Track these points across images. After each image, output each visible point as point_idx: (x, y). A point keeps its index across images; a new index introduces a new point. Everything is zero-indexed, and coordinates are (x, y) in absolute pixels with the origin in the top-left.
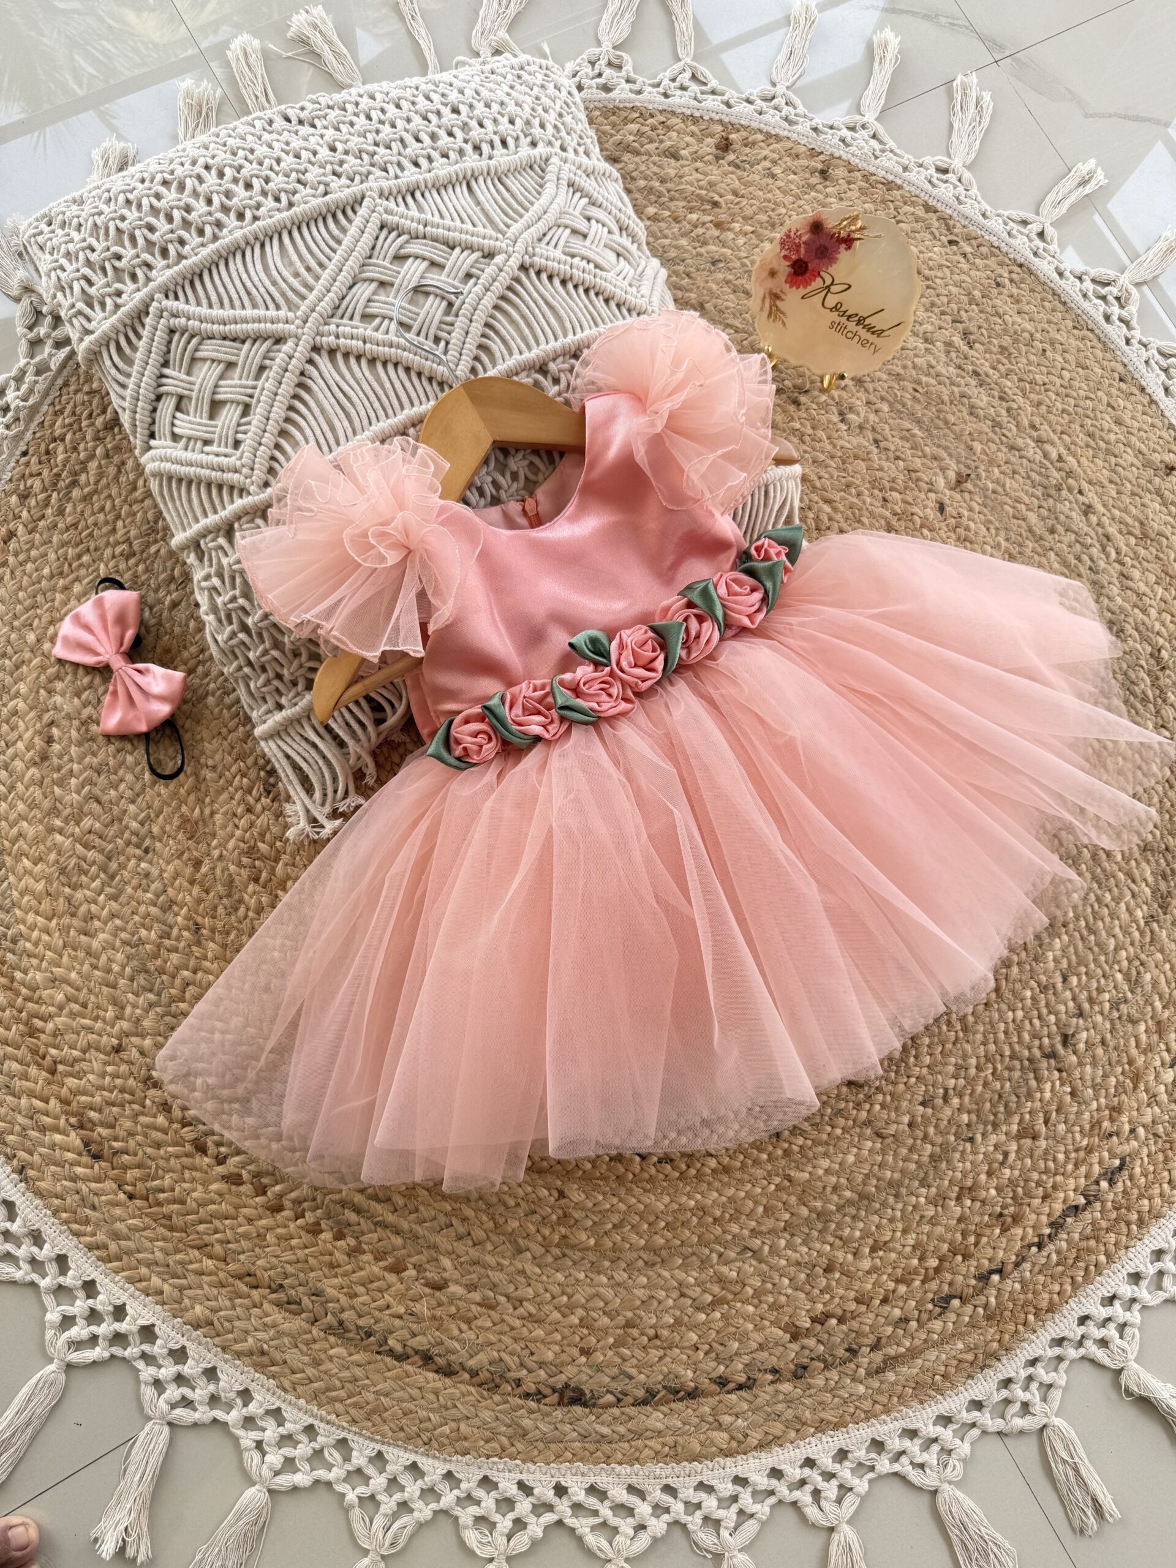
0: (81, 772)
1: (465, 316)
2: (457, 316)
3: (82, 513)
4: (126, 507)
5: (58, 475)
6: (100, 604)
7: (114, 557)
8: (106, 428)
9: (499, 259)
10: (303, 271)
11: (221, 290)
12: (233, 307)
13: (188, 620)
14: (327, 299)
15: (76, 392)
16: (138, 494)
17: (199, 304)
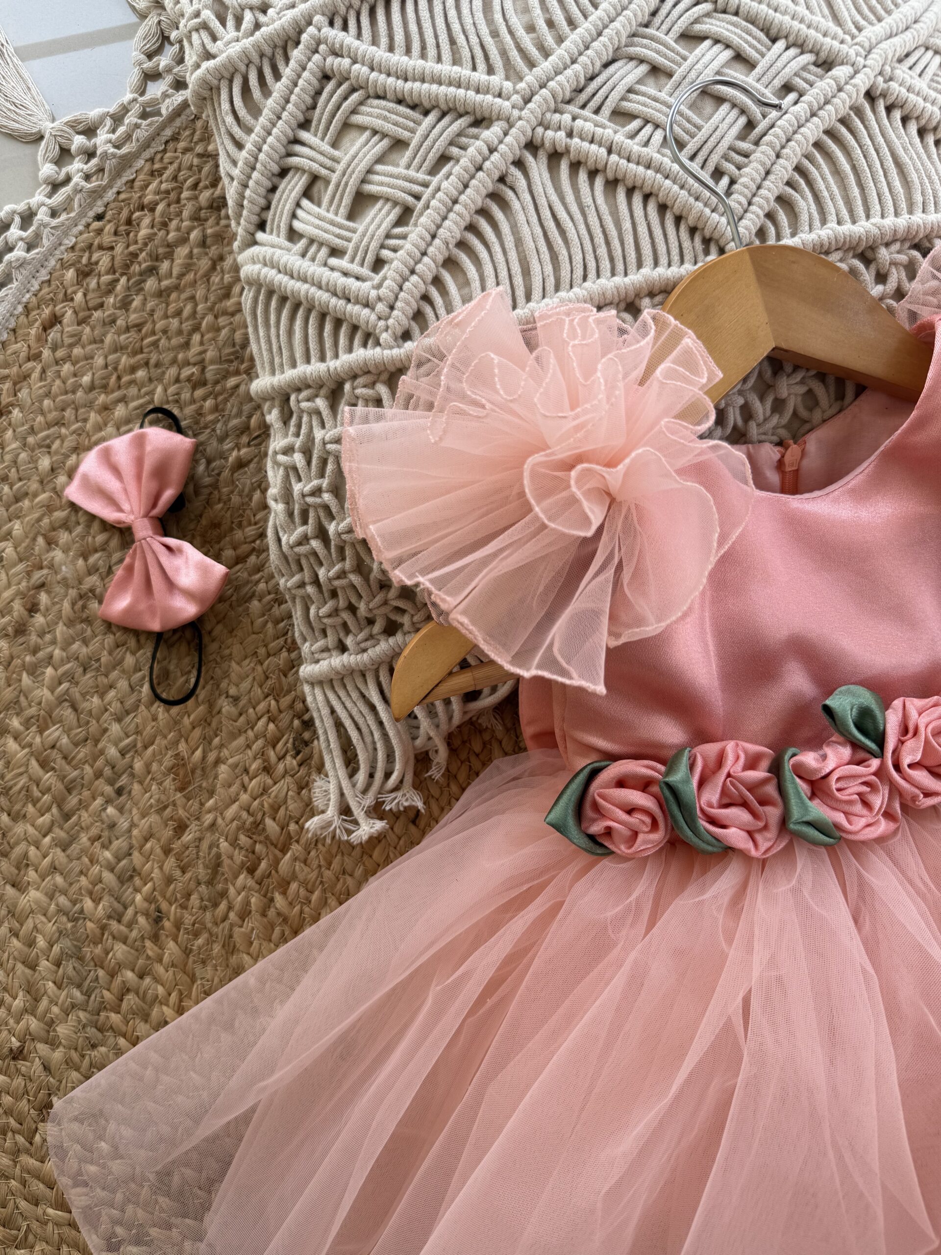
0: (63, 662)
1: (770, 144)
2: (757, 143)
3: (152, 313)
4: (209, 318)
5: (135, 255)
6: (140, 442)
7: (177, 380)
8: (211, 207)
9: (842, 72)
10: (541, 24)
11: (413, 27)
12: (423, 56)
13: (253, 490)
14: (569, 72)
15: (186, 150)
16: (229, 303)
17: (375, 42)
